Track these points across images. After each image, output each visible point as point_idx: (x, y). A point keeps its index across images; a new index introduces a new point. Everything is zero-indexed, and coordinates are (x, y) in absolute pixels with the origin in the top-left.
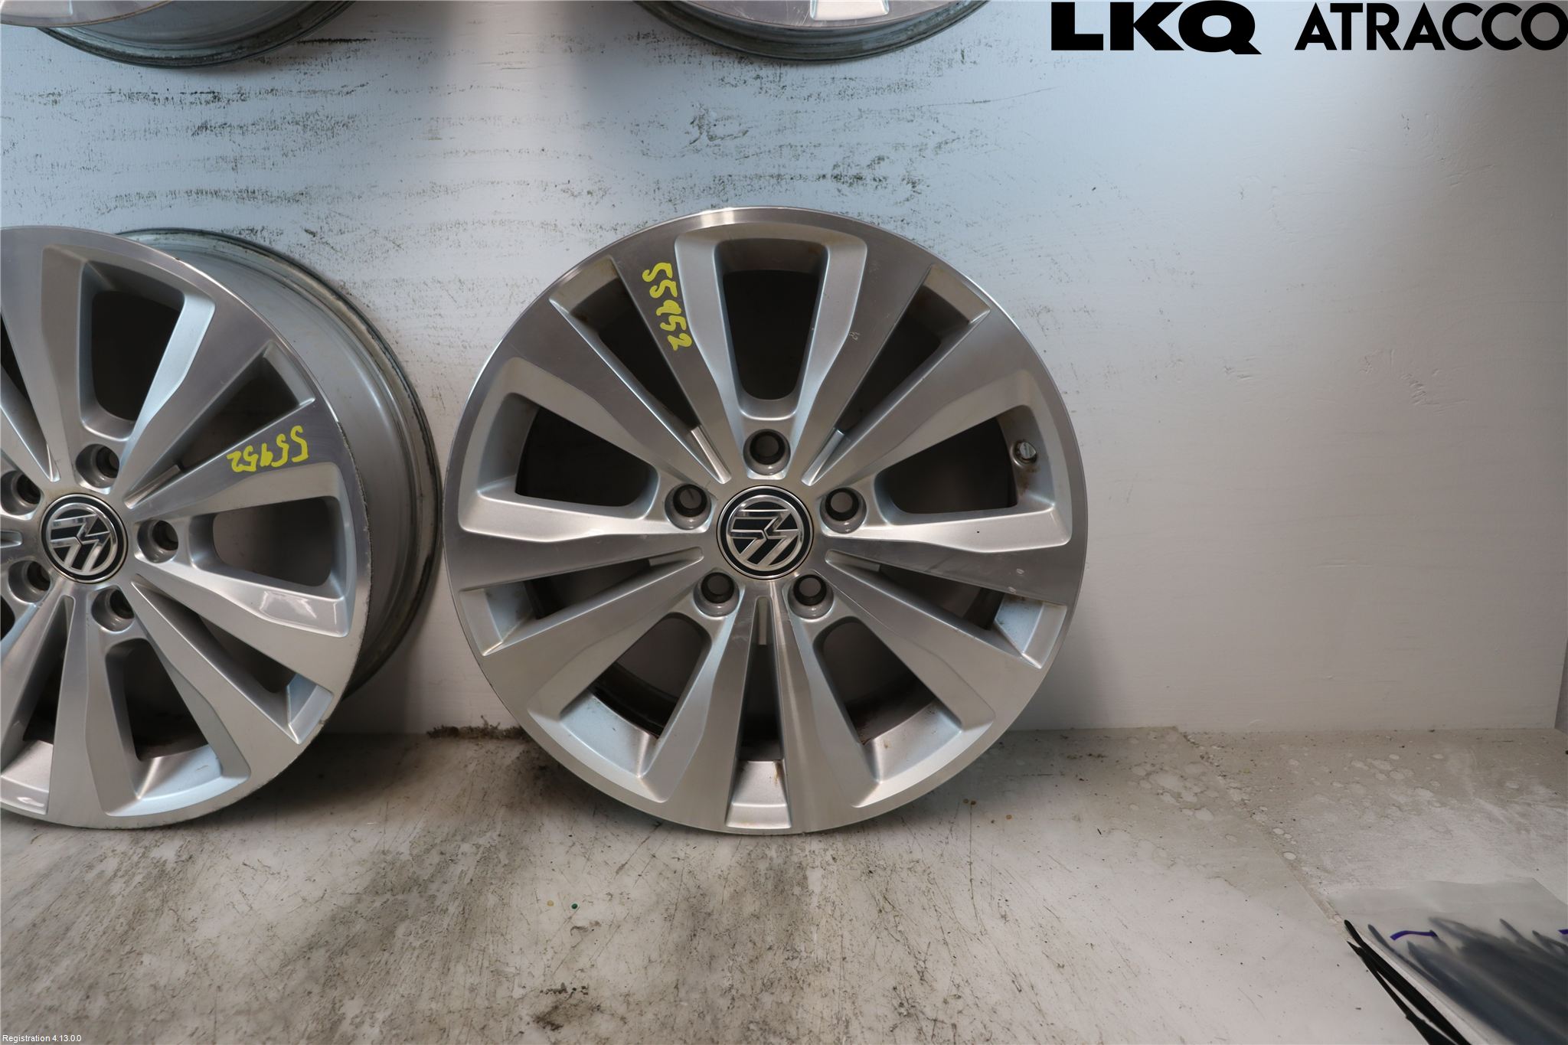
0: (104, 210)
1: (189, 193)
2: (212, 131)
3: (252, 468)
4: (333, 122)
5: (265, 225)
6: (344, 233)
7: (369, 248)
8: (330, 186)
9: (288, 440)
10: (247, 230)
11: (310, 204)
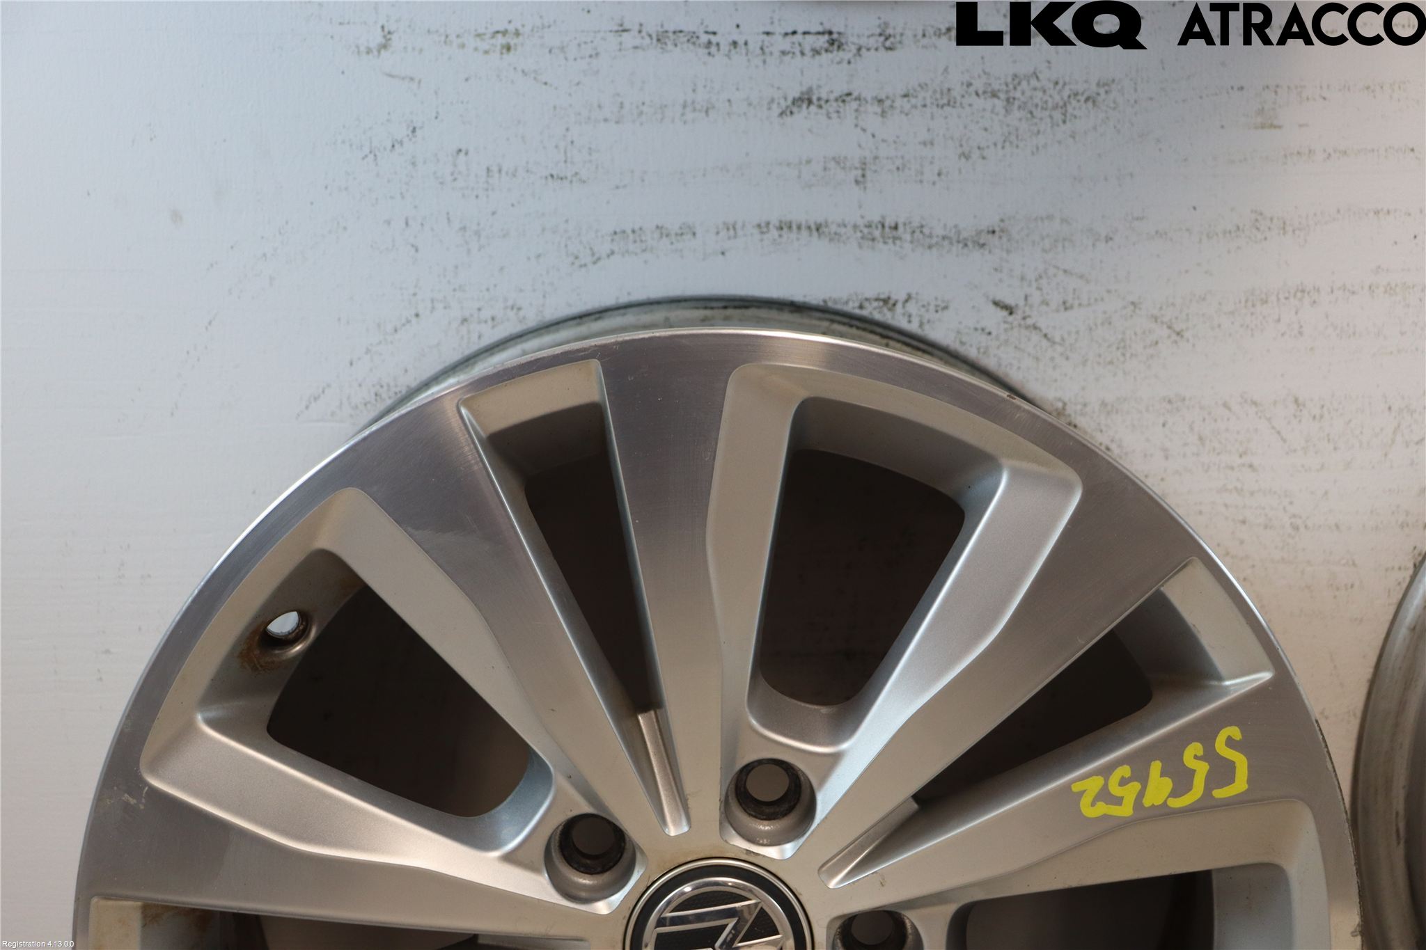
0: (588, 259)
1: (763, 227)
2: (820, 107)
3: (1126, 810)
4: (1066, 93)
5: (913, 293)
6: (1072, 307)
7: (1120, 337)
8: (1050, 217)
9: (1210, 755)
10: (877, 299)
11: (1008, 252)
